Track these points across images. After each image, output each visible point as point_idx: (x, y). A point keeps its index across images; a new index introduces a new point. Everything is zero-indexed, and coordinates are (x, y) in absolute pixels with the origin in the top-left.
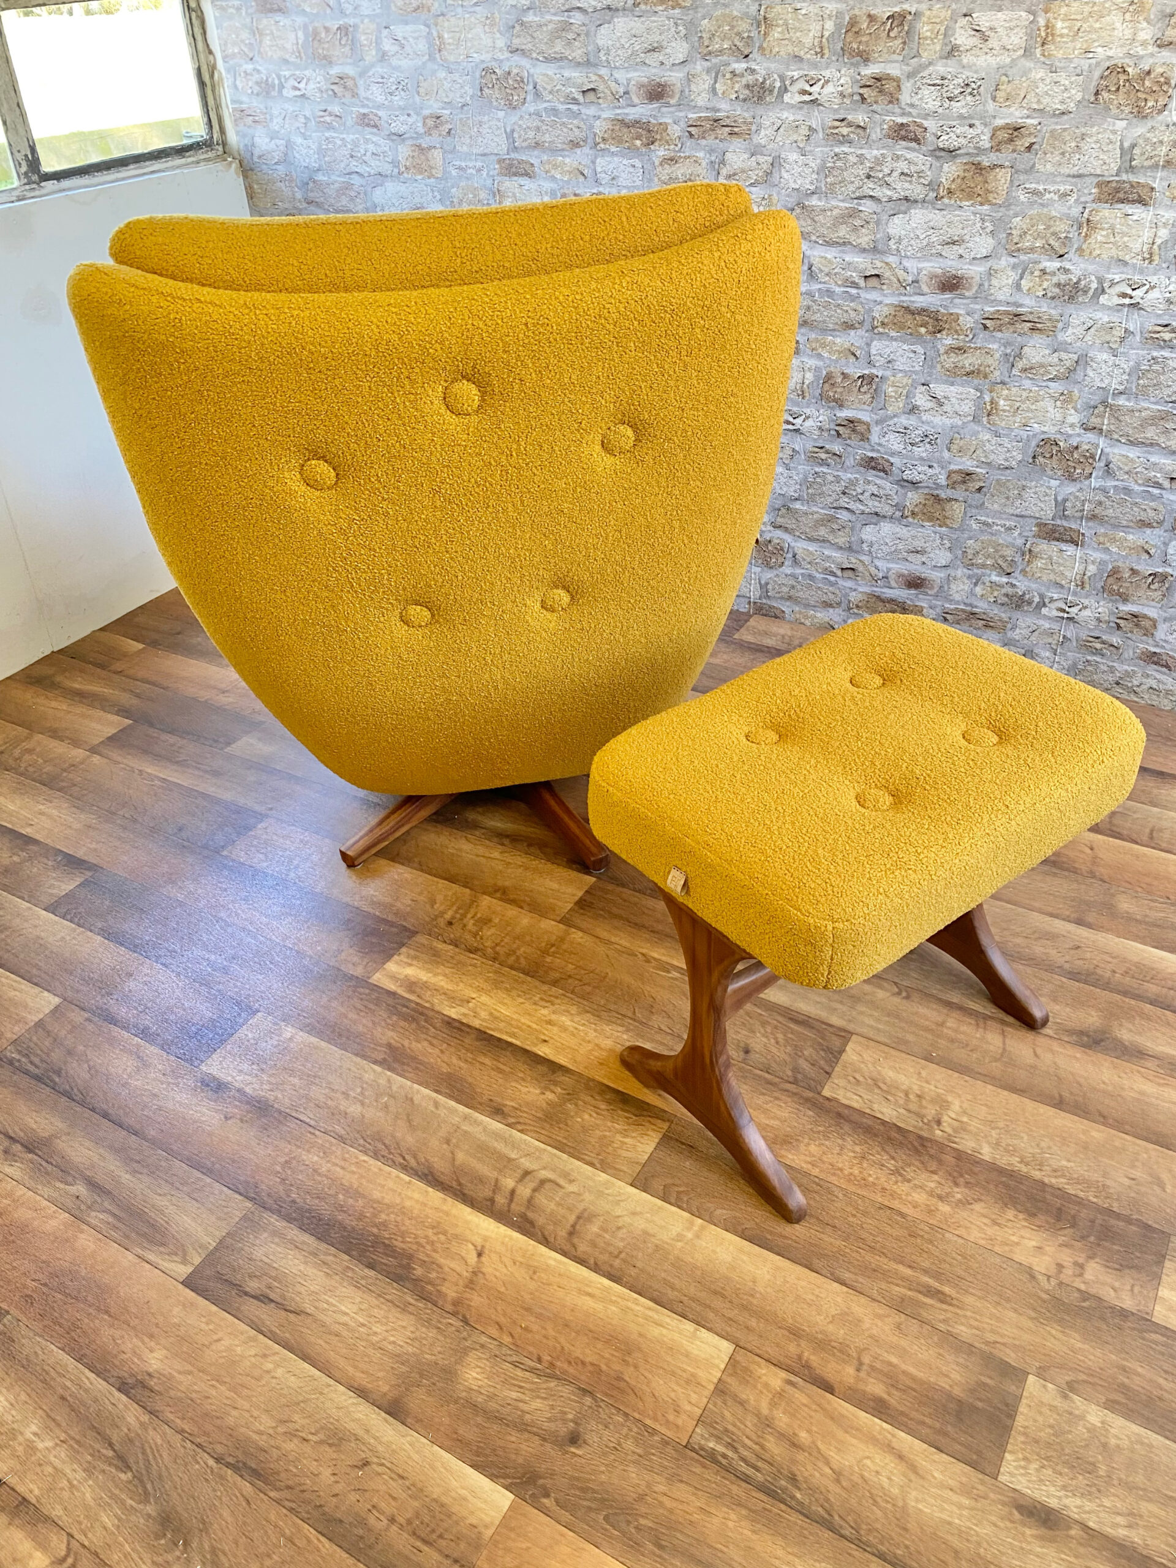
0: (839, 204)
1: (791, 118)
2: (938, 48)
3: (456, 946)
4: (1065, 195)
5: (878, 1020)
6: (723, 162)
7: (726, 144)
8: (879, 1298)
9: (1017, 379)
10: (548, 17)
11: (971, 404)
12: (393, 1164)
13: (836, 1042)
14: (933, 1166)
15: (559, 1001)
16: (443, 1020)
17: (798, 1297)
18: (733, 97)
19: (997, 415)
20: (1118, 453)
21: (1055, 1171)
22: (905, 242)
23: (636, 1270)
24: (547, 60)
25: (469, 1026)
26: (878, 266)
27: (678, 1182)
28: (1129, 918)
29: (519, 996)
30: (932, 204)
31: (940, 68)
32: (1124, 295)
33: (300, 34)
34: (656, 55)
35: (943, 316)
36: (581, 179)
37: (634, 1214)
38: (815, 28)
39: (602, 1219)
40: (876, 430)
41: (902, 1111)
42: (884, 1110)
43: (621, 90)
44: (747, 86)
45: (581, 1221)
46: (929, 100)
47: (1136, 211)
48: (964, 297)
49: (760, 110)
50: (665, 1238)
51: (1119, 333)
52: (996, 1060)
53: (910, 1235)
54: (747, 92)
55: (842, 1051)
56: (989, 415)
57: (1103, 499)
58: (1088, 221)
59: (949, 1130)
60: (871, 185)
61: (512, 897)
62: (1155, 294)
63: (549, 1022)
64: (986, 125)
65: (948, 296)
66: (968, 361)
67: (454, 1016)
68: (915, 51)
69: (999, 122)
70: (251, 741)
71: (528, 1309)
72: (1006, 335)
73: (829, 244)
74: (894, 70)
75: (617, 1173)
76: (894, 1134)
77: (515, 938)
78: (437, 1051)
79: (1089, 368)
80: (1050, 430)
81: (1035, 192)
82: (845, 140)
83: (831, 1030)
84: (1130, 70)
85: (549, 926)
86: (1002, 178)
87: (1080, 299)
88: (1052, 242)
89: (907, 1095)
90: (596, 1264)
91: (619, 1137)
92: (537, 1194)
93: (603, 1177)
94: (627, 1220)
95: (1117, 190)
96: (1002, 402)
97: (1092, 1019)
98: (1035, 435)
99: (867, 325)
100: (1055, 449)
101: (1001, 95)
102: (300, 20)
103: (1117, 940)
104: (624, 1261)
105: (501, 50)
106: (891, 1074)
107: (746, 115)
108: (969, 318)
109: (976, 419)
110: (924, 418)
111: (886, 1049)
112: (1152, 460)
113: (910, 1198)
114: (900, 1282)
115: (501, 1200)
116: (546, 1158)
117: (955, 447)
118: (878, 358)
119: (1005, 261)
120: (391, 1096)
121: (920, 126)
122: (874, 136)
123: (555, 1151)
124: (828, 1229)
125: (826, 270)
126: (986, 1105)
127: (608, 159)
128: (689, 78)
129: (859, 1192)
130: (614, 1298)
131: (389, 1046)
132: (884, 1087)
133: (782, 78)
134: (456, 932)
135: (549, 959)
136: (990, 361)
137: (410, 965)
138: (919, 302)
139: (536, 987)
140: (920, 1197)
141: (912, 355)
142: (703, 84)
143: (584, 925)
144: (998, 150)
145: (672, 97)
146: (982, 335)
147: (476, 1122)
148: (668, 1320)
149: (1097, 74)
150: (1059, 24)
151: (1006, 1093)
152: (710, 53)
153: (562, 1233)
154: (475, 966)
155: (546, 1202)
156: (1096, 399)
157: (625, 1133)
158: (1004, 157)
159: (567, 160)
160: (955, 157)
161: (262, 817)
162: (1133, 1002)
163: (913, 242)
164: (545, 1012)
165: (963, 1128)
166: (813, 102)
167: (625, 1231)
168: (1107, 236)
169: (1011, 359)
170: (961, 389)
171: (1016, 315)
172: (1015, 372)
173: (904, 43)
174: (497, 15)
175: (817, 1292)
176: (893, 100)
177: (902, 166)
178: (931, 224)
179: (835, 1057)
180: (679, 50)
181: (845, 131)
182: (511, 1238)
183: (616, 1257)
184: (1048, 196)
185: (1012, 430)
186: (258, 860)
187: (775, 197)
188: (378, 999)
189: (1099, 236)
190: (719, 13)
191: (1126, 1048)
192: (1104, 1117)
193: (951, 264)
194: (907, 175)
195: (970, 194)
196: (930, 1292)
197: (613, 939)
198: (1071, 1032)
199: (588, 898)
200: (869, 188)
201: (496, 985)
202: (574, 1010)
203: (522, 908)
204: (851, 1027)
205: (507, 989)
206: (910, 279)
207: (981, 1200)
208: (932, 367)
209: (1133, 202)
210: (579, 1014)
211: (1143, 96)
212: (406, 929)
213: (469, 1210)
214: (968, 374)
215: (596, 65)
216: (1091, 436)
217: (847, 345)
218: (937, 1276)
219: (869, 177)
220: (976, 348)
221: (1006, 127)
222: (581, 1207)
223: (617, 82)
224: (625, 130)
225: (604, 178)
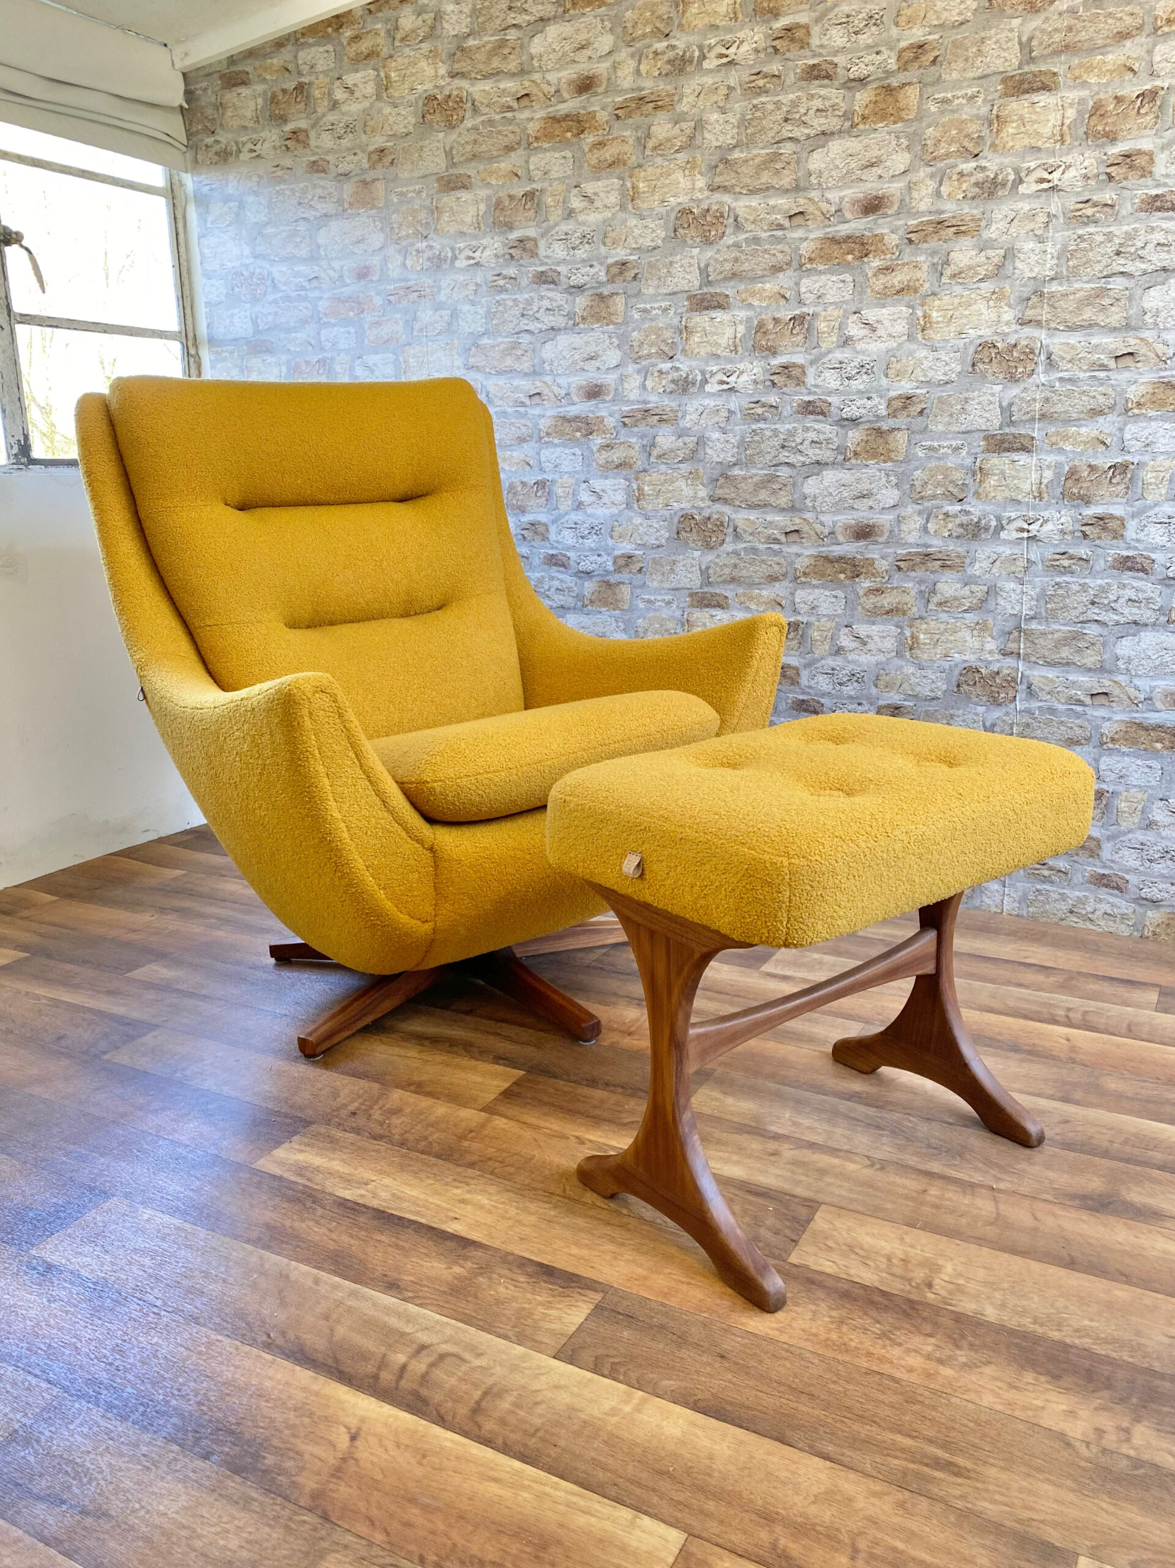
0: (759, 472)
1: (713, 403)
2: (835, 339)
3: (359, 1134)
4: (957, 449)
5: (851, 1191)
6: (653, 445)
7: (655, 429)
8: (874, 1473)
9: (933, 613)
10: (500, 340)
11: (893, 640)
12: (253, 1343)
13: (803, 1212)
14: (928, 1328)
15: (475, 1182)
16: (335, 1201)
17: (769, 1474)
18: (661, 390)
19: (919, 649)
20: (1038, 675)
21: (1077, 1331)
22: (819, 500)
23: (557, 1450)
24: (499, 373)
25: (364, 1206)
26: (797, 522)
27: (612, 1352)
28: (1119, 1096)
29: (428, 1177)
30: (842, 465)
31: (839, 355)
32: (1022, 530)
33: (284, 369)
34: (593, 362)
35: (860, 560)
36: (527, 468)
37: (557, 1387)
38: (729, 332)
39: (515, 1393)
40: (805, 674)
41: (884, 1275)
42: (864, 1275)
43: (563, 392)
44: (673, 381)
45: (489, 1398)
46: (831, 380)
47: (1022, 458)
48: (876, 543)
49: (685, 399)
50: (596, 1413)
51: (1022, 563)
52: (991, 1224)
53: (907, 1402)
54: (673, 386)
55: (809, 1221)
56: (911, 649)
57: (1030, 721)
58: (981, 468)
59: (943, 1293)
60: (786, 454)
61: (428, 1089)
62: (1049, 527)
63: (463, 1201)
64: (881, 397)
65: (862, 543)
66: (887, 601)
67: (348, 1197)
68: (815, 344)
69: (893, 394)
70: (155, 968)
71: (413, 1501)
72: (919, 573)
73: (751, 507)
74: (799, 359)
75: (537, 1346)
76: (877, 1298)
77: (428, 1125)
78: (325, 1231)
79: (999, 598)
80: (971, 658)
81: (931, 449)
82: (761, 418)
83: (796, 1200)
84: (999, 345)
85: (469, 1116)
86: (901, 439)
87: (983, 536)
88: (951, 489)
89: (889, 1259)
90: (505, 1444)
91: (541, 1309)
92: (434, 1369)
93: (520, 1350)
94: (549, 1394)
95: (1002, 441)
96: (922, 636)
97: (1095, 1184)
98: (956, 665)
99: (790, 576)
100: (977, 676)
101: (891, 372)
102: (284, 358)
103: (1109, 1114)
104: (543, 1440)
105: (458, 368)
106: (868, 1239)
107: (673, 404)
108: (883, 562)
109: (899, 654)
110: (850, 658)
111: (860, 1216)
112: (1071, 678)
113: (903, 1362)
114: (899, 1454)
115: (386, 1377)
116: (448, 1331)
117: (882, 683)
118: (802, 605)
119: (910, 509)
120: (263, 1273)
121: (825, 402)
122: (785, 413)
123: (460, 1325)
124: (804, 1398)
125: (750, 530)
126: (985, 1268)
127: (552, 450)
128: (622, 379)
129: (840, 1357)
130: (527, 1483)
131: (267, 1226)
132: (861, 1252)
133: (703, 373)
134: (361, 1121)
135: (466, 1144)
136: (907, 599)
137: (302, 1151)
138: (837, 550)
139: (449, 1169)
140: (914, 1361)
141: (834, 600)
142: (635, 381)
143: (510, 1113)
144: (895, 416)
145: (608, 394)
146: (897, 575)
147: (364, 1298)
148: (597, 1506)
149: (971, 350)
150: (935, 314)
151: (1006, 1255)
152: (640, 357)
153: (463, 1410)
154: (378, 1151)
155: (445, 1377)
156: (1010, 625)
157: (548, 1305)
158: (901, 421)
159: (515, 454)
160: (858, 425)
161: (155, 1027)
162: (1138, 1168)
163: (827, 499)
164: (456, 1191)
165: (960, 1289)
166: (731, 389)
167: (543, 1406)
168: (999, 480)
169: (927, 595)
170: (882, 627)
171: (927, 555)
172: (931, 606)
173: (806, 338)
174: (456, 342)
175: (793, 1467)
176: (800, 382)
177: (812, 435)
178: (842, 482)
179: (802, 1226)
180: (613, 357)
181: (760, 411)
182: (396, 1418)
183: (533, 1435)
184: (942, 451)
185: (934, 661)
186: (143, 1063)
187: (701, 470)
188: (259, 1183)
189: (992, 481)
190: (646, 326)
191: (1139, 1210)
192: (1126, 1276)
193: (862, 514)
194: (816, 442)
195: (873, 454)
196: (937, 1464)
197: (542, 1124)
198: (1073, 1197)
199: (515, 1089)
200: (784, 456)
201: (402, 1168)
202: (493, 1189)
203: (438, 1099)
204: (819, 1197)
205: (413, 1172)
206: (826, 531)
207: (990, 1363)
208: (853, 609)
209: (1018, 450)
210: (498, 1192)
211: (1013, 364)
212: (301, 1120)
213: (345, 1388)
214: (887, 613)
215: (541, 374)
216: (1010, 661)
217: (773, 596)
218: (945, 1446)
219: (783, 447)
220: (892, 588)
221: (899, 397)
222: (490, 1381)
223: (559, 386)
224: (566, 425)
225: (548, 466)
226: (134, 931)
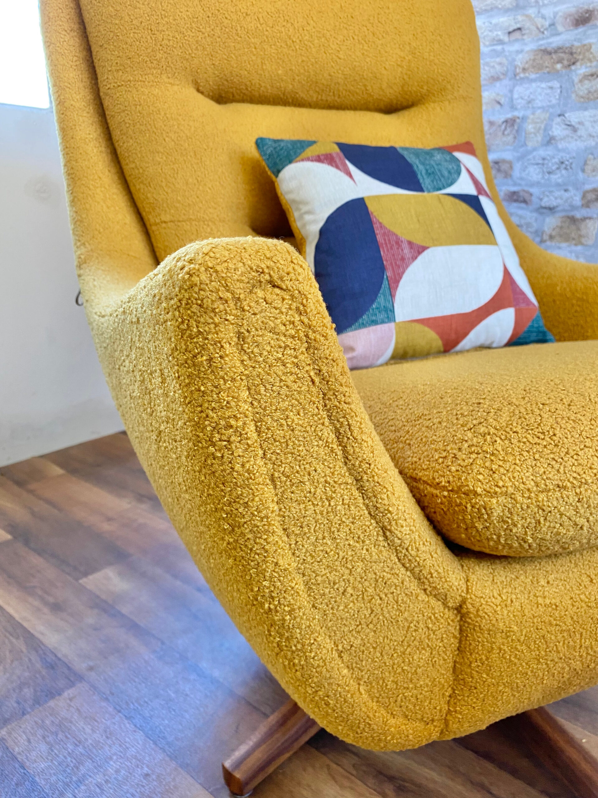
36: (498, 107)
43: (547, 24)
127: (526, 86)
161: (76, 679)
186: (37, 756)
215: (524, 8)
223: (544, 17)
224: (547, 57)
225: (520, 103)
226: (109, 519)
